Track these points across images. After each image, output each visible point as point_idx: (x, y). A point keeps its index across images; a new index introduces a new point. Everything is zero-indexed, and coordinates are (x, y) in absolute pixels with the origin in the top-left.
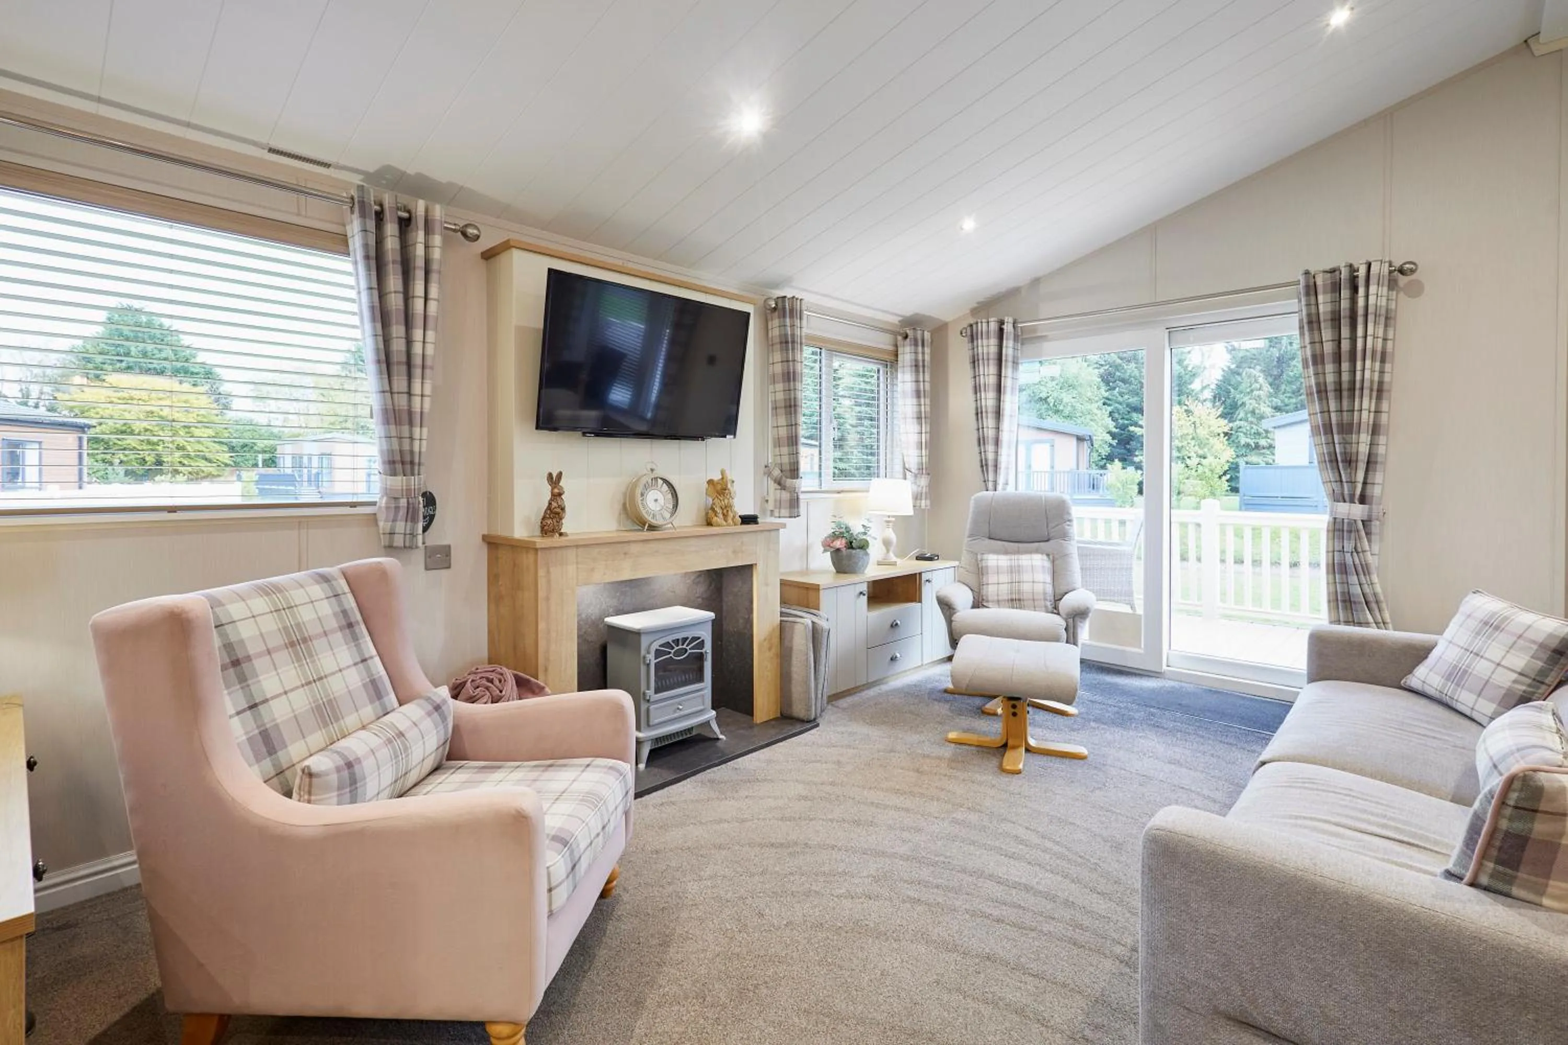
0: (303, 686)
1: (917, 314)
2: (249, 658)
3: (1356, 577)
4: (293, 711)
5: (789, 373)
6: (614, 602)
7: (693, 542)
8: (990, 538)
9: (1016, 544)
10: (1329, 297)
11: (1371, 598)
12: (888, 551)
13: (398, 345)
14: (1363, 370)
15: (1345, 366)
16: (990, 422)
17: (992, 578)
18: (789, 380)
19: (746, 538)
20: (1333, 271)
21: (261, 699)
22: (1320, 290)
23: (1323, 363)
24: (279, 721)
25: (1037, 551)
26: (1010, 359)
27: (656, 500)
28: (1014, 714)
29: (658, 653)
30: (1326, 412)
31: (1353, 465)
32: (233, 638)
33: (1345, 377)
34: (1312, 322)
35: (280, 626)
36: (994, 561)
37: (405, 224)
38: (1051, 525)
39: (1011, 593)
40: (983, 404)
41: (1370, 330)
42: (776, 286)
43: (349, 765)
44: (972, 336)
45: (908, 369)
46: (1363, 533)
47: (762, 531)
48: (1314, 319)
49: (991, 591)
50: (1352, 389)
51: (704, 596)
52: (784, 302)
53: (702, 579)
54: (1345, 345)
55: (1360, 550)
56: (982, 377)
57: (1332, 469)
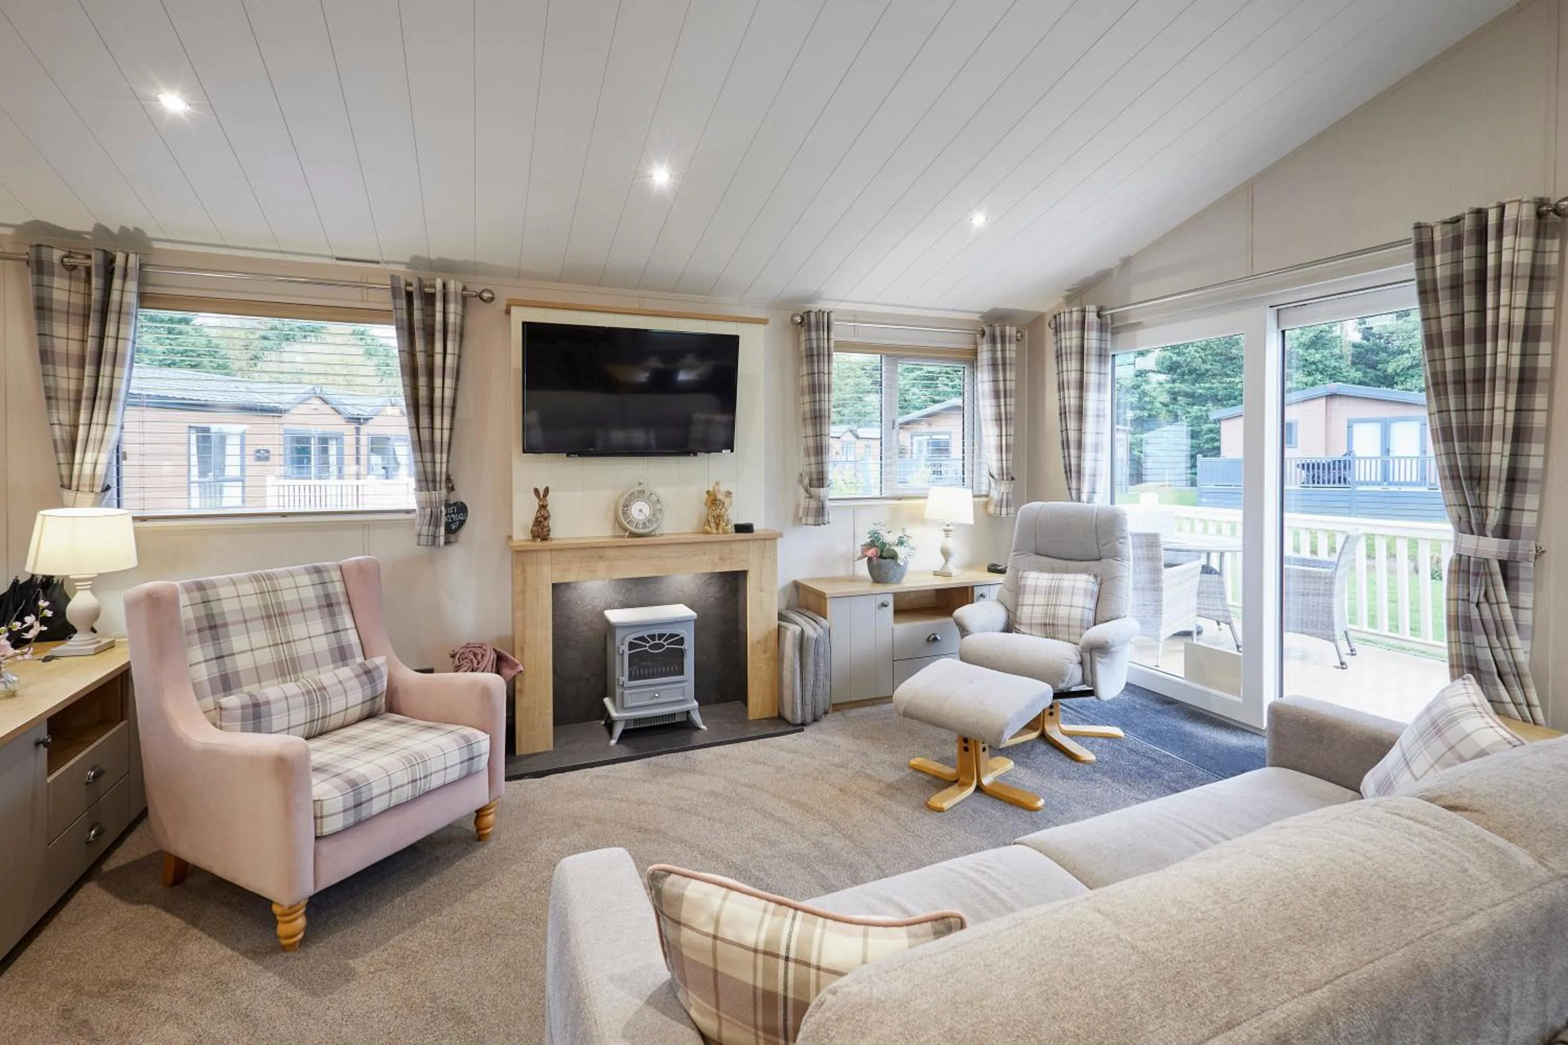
0: (270, 646)
1: (995, 309)
2: (225, 625)
3: (1484, 637)
4: (255, 662)
5: (814, 385)
6: (620, 597)
7: (673, 548)
8: (1037, 554)
9: (1066, 562)
10: (1448, 256)
11: (1506, 669)
12: (947, 561)
13: (423, 392)
14: (1495, 354)
15: (1469, 349)
16: (1072, 424)
17: (1027, 599)
18: (814, 393)
19: (736, 547)
20: (1457, 220)
21: (228, 653)
22: (1438, 247)
23: (1441, 346)
24: (240, 669)
25: (1085, 571)
26: (1094, 351)
27: (641, 511)
28: (966, 749)
29: (632, 646)
30: (1443, 411)
31: (1484, 483)
32: (216, 610)
33: (1470, 363)
34: (1427, 292)
35: (261, 604)
36: (1037, 580)
37: (429, 299)
38: (1102, 542)
39: (1046, 617)
40: (1067, 403)
41: (1504, 299)
42: (809, 300)
43: (256, 705)
44: (1056, 328)
45: (985, 368)
46: (1499, 578)
47: (755, 540)
48: (1429, 287)
49: (1025, 613)
50: (1479, 380)
51: (718, 596)
52: (809, 316)
53: (714, 581)
54: (1470, 321)
55: (1493, 600)
56: (1065, 373)
57: (1455, 488)
